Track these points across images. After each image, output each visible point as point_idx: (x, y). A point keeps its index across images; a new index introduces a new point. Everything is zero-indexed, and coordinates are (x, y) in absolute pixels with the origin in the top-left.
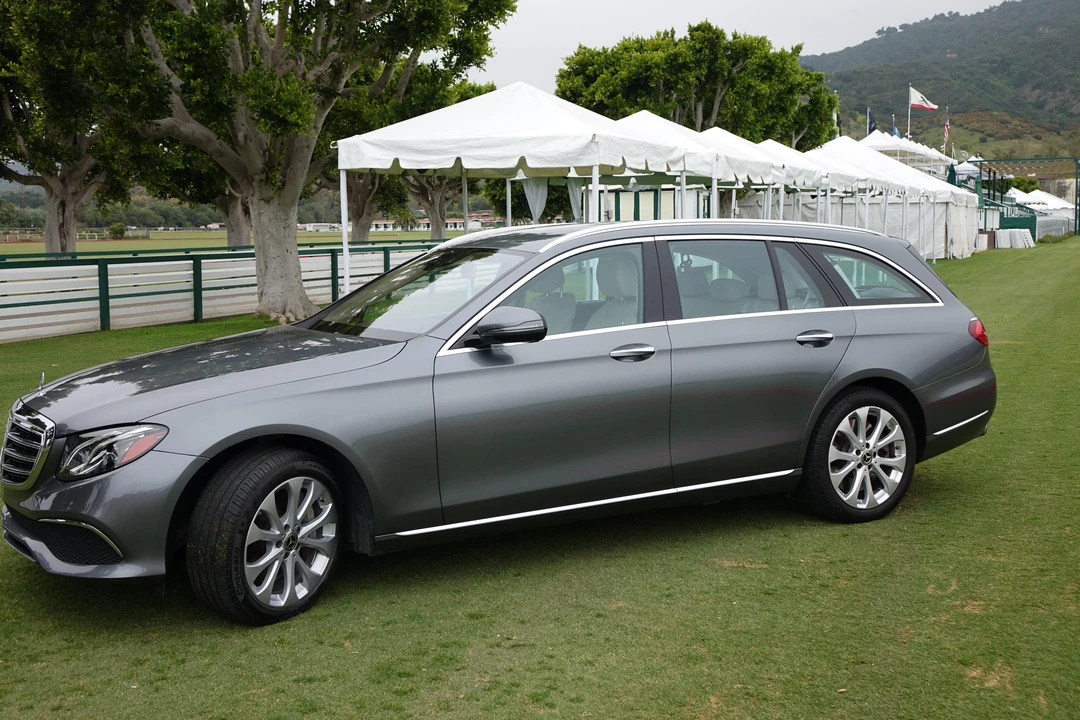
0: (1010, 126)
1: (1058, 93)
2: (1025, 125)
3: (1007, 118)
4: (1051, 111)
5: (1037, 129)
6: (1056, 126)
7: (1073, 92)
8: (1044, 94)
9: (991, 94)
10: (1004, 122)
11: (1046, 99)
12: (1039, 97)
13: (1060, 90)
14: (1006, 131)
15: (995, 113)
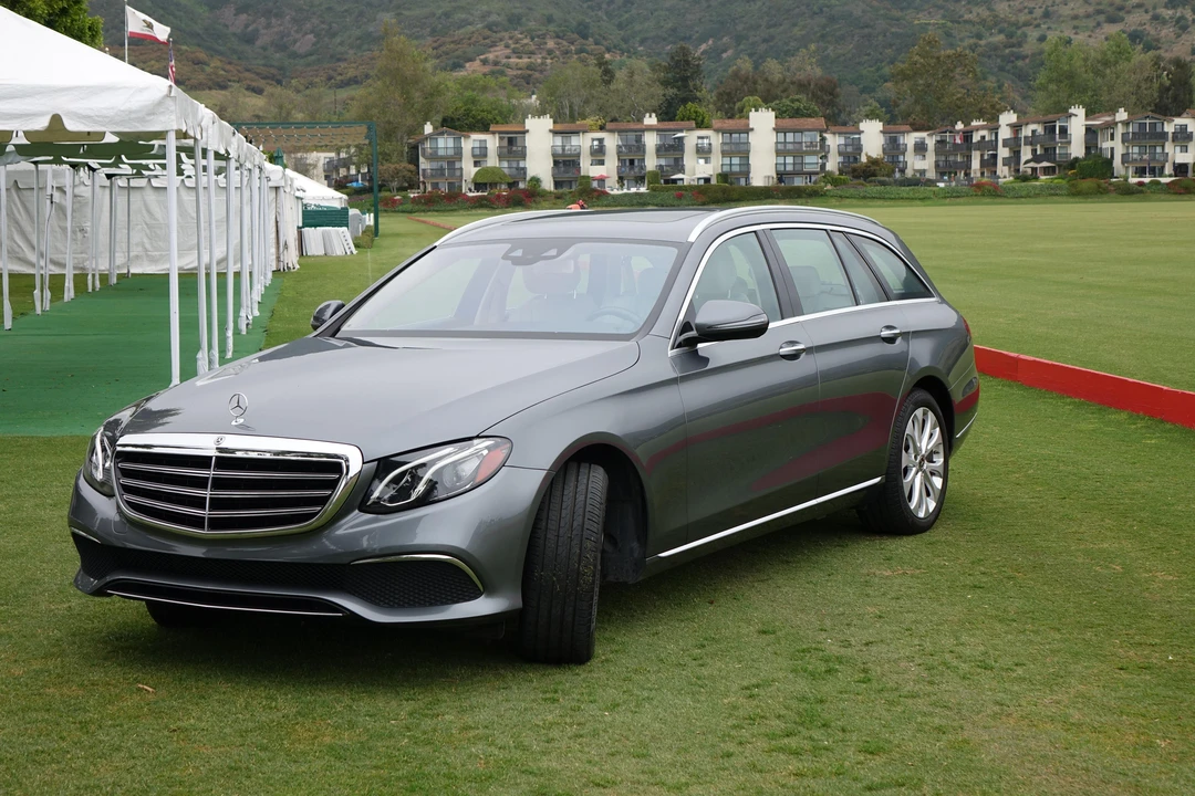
0: (208, 69)
1: (273, 20)
2: (228, 67)
3: (202, 56)
4: (264, 49)
5: (247, 74)
6: (273, 71)
7: (294, 20)
8: (254, 22)
9: (176, 17)
10: (198, 62)
11: (257, 30)
12: (247, 26)
13: (276, 15)
14: (202, 77)
15: (184, 47)
